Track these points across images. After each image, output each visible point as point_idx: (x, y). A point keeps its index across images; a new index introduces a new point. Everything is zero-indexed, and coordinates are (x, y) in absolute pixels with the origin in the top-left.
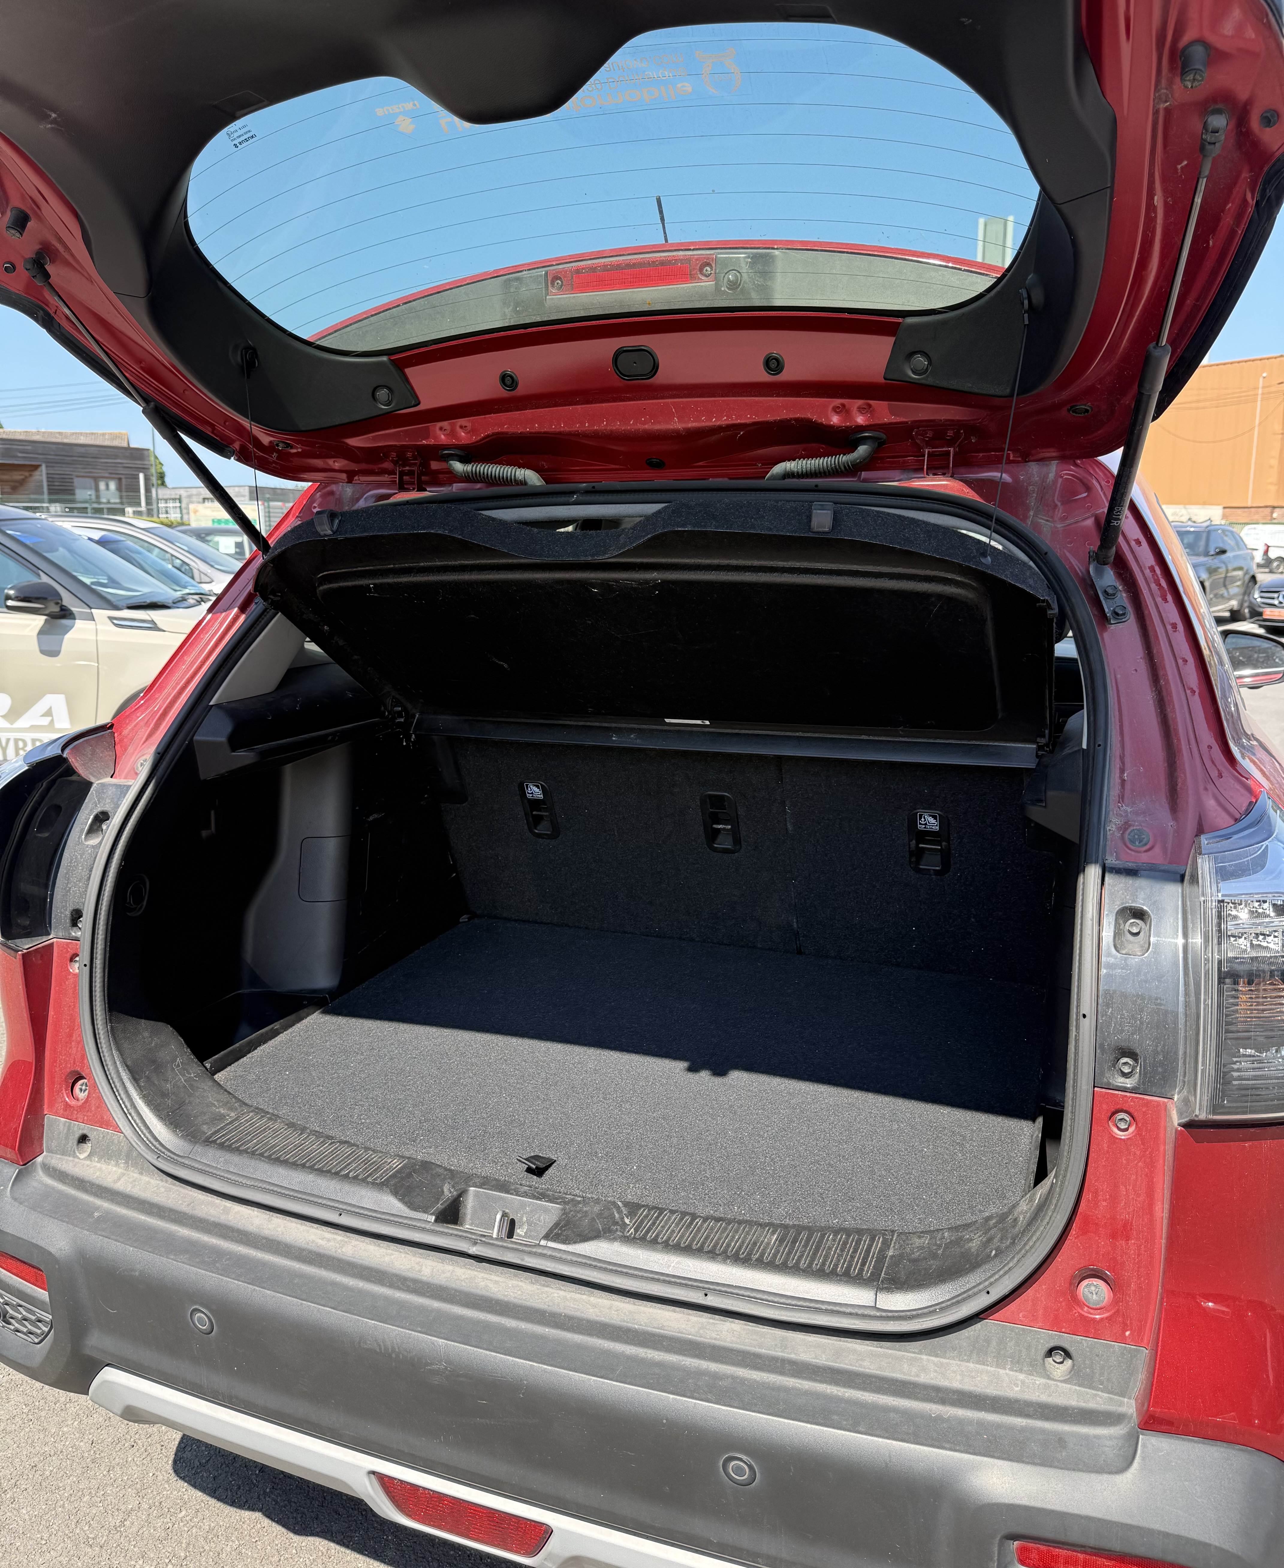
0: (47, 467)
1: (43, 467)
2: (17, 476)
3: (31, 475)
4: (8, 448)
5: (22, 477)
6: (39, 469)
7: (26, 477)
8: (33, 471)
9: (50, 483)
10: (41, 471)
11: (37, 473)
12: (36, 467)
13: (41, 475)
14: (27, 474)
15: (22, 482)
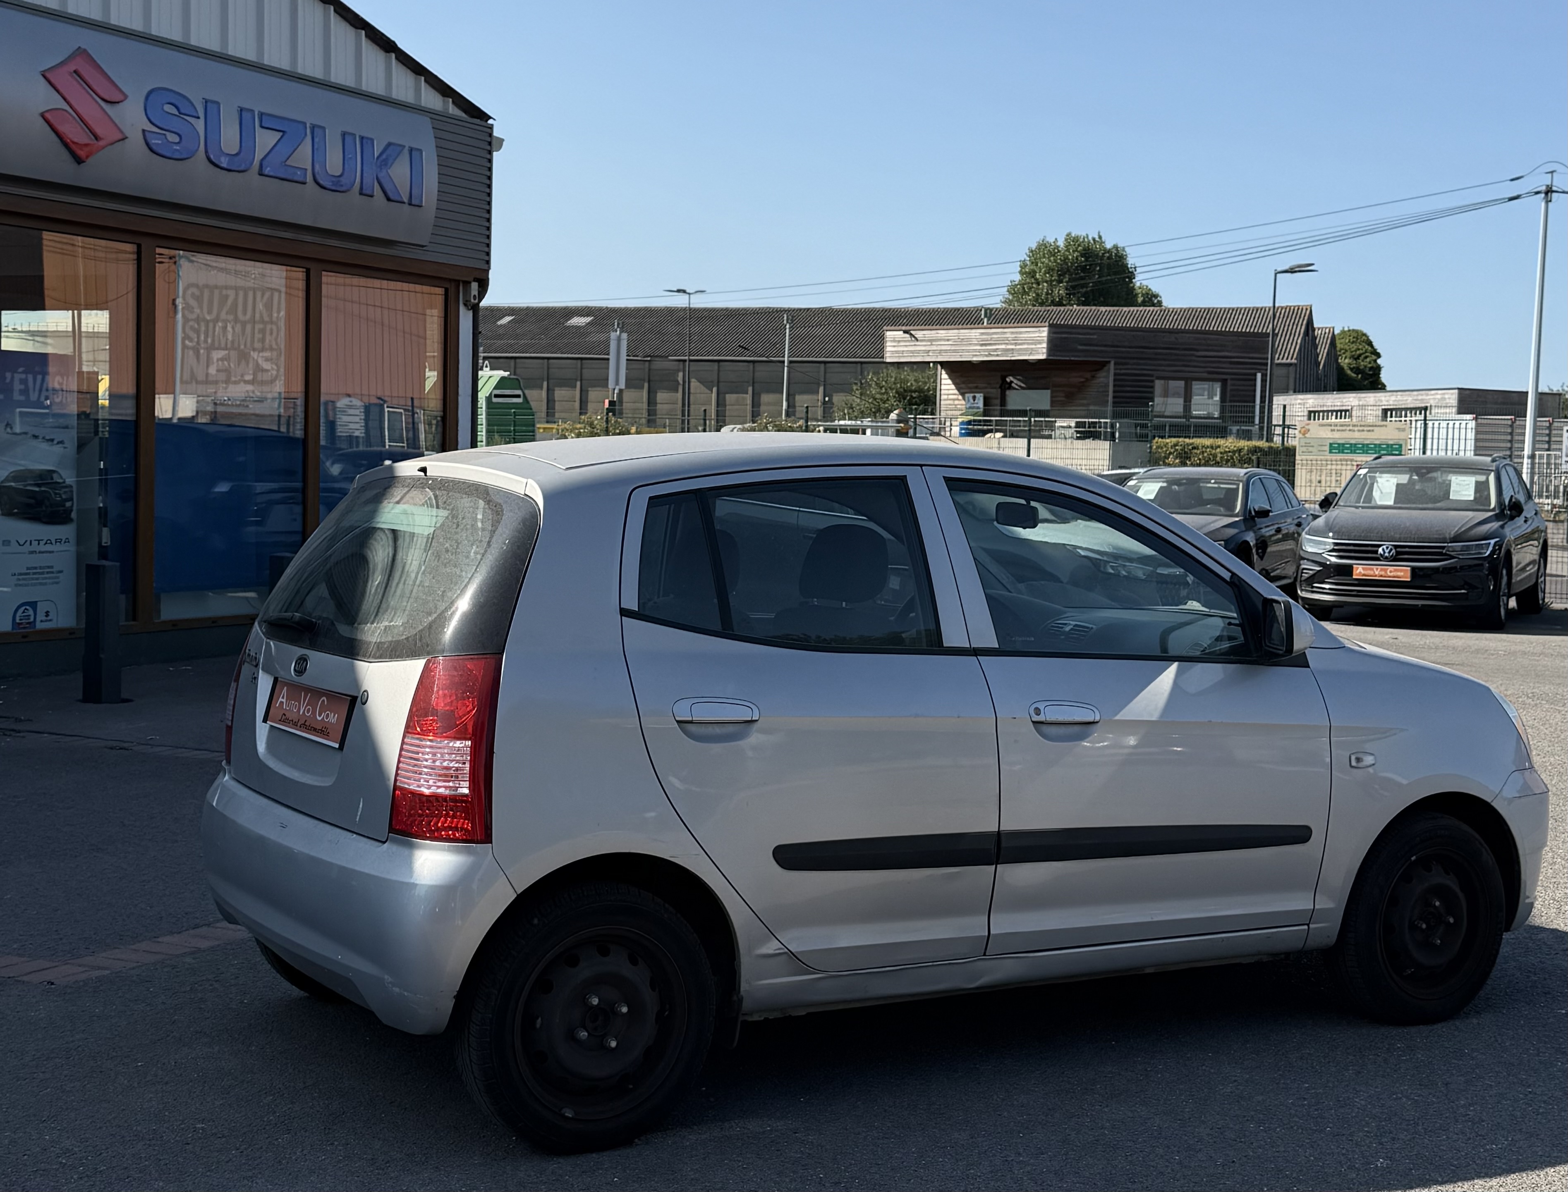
0: (1115, 364)
1: (1112, 363)
2: (1075, 378)
3: (1093, 377)
4: (1065, 338)
5: (1082, 380)
6: (1106, 368)
7: (1087, 380)
8: (1096, 370)
9: (1117, 389)
10: (1109, 369)
11: (1102, 374)
12: (1103, 365)
13: (1107, 377)
14: (1088, 375)
15: (1081, 388)
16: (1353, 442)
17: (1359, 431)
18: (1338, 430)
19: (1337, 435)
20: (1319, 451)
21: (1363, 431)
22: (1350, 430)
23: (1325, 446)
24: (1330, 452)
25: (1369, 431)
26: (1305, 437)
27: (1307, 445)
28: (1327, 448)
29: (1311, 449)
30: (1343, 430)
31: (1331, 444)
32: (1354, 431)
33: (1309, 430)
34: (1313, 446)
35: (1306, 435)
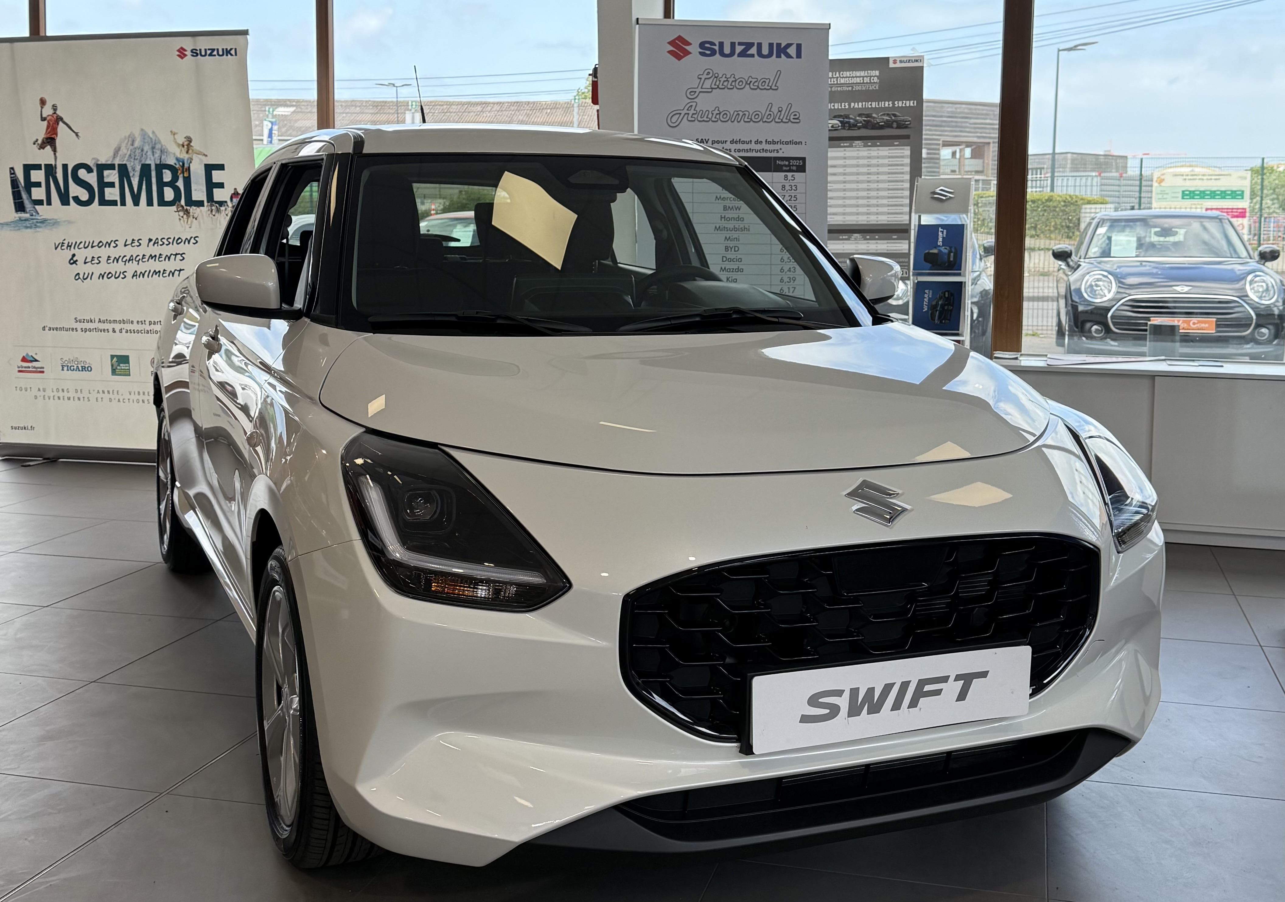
16: (1202, 189)
17: (1207, 179)
18: (1191, 179)
19: (1188, 183)
20: (1173, 197)
21: (1211, 179)
22: (1200, 179)
23: (1179, 192)
24: (1183, 198)
25: (1216, 179)
26: (1160, 186)
27: (1163, 193)
28: (1180, 195)
29: (1165, 196)
30: (1193, 179)
31: (1183, 192)
32: (1203, 179)
33: (1163, 180)
34: (1167, 194)
35: (1162, 184)
